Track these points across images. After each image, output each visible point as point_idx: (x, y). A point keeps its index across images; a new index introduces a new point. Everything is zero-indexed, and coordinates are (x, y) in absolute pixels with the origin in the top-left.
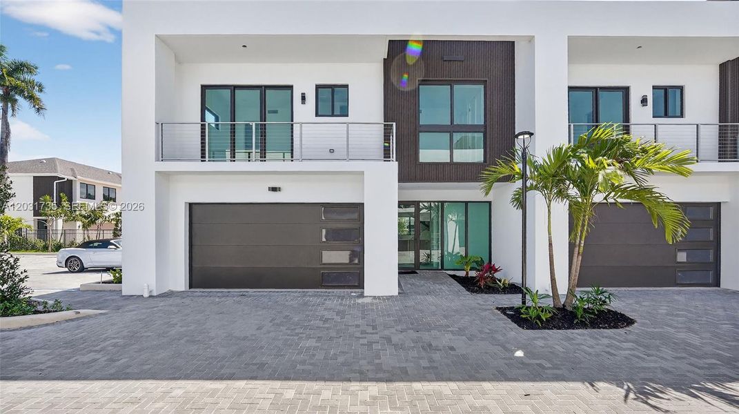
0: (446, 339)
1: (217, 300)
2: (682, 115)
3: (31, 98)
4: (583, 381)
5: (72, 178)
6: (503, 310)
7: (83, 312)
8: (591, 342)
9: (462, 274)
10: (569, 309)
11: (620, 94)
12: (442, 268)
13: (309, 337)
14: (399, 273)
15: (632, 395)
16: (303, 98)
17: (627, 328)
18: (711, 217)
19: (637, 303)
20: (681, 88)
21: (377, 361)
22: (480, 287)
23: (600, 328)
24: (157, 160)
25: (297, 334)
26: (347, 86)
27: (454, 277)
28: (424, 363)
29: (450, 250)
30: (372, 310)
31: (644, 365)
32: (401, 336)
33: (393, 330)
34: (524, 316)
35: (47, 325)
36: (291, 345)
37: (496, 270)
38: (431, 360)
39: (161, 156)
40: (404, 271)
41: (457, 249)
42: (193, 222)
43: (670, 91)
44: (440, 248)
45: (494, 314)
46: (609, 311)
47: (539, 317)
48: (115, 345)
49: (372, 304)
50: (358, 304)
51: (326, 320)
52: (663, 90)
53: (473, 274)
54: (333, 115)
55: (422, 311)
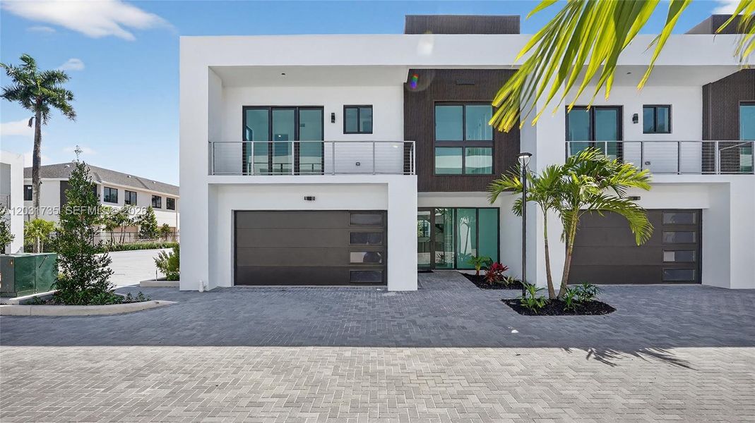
0: (460, 322)
1: (263, 294)
2: (669, 131)
3: (63, 107)
4: (560, 347)
5: (97, 183)
6: (507, 302)
7: (161, 302)
8: (575, 323)
9: (473, 273)
10: (561, 299)
11: (614, 112)
12: (456, 268)
13: (349, 321)
14: (418, 272)
15: (593, 355)
16: (333, 117)
17: (607, 315)
18: (694, 222)
19: (622, 296)
20: (669, 107)
21: (407, 336)
22: (489, 284)
23: (584, 314)
24: (210, 174)
25: (340, 319)
26: (371, 106)
27: (466, 275)
28: (443, 337)
29: (463, 252)
30: (397, 301)
31: (610, 338)
32: (424, 319)
33: (417, 316)
34: (523, 305)
35: (137, 312)
36: (338, 326)
37: (503, 269)
38: (448, 335)
39: (213, 170)
40: (422, 270)
41: (469, 250)
42: (238, 227)
43: (659, 109)
44: (453, 249)
45: (499, 304)
46: (595, 302)
47: (535, 306)
48: (201, 325)
49: (396, 297)
50: (385, 297)
51: (361, 309)
52: (653, 109)
53: (483, 273)
54: (359, 132)
55: (439, 302)
